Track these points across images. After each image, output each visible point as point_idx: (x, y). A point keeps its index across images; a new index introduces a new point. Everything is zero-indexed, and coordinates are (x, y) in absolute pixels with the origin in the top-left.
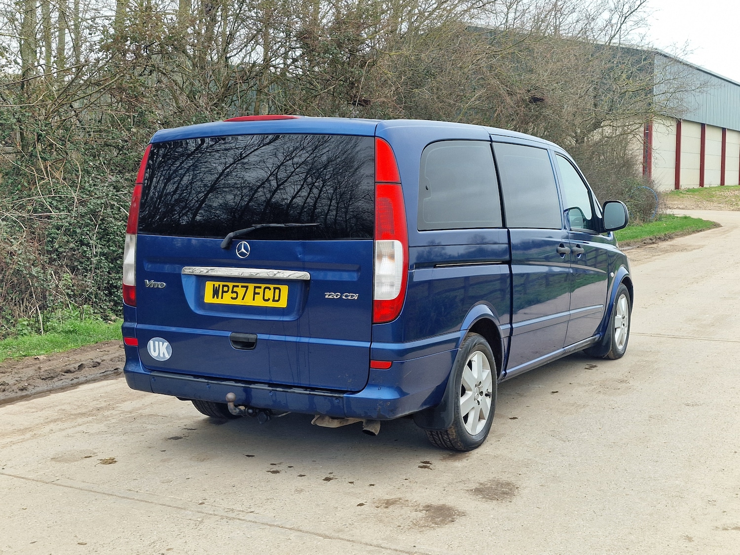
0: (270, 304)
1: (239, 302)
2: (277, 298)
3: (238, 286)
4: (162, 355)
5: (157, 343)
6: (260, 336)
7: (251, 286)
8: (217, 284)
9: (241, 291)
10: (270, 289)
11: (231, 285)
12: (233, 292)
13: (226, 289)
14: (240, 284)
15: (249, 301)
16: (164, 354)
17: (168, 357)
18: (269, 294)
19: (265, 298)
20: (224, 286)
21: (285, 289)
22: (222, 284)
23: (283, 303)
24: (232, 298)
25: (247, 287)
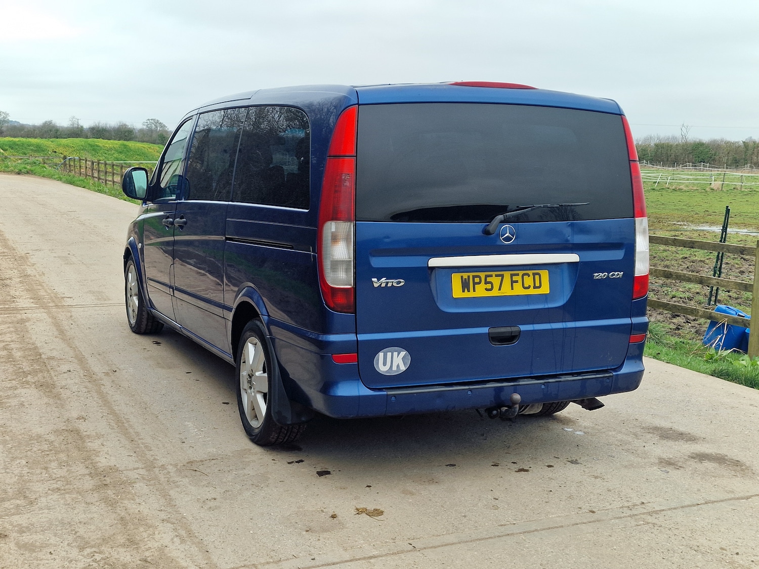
0: (532, 291)
1: (495, 293)
2: (537, 284)
3: (491, 276)
4: (394, 368)
5: (389, 354)
6: (523, 328)
7: (507, 275)
8: (465, 275)
9: (496, 281)
10: (529, 276)
11: (483, 275)
12: (486, 283)
13: (477, 280)
14: (494, 273)
15: (507, 291)
16: (398, 366)
17: (403, 368)
18: (529, 281)
19: (525, 286)
20: (474, 277)
21: (545, 274)
22: (471, 274)
23: (545, 289)
24: (487, 290)
25: (502, 276)
